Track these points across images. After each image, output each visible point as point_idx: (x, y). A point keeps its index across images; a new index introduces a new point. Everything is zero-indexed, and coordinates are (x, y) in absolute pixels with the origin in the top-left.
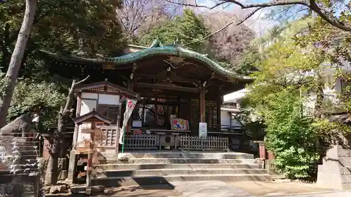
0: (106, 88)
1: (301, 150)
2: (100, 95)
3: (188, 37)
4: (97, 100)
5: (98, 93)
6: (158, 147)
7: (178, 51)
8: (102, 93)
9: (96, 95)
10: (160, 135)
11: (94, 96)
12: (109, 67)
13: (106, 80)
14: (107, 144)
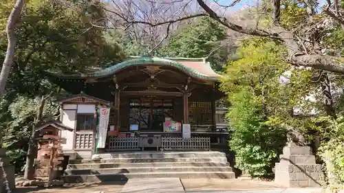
0: (83, 99)
1: (257, 148)
2: (79, 106)
3: (201, 41)
4: (76, 110)
5: (77, 104)
6: (141, 148)
7: (153, 61)
8: (81, 104)
9: (76, 105)
10: (143, 137)
11: (74, 106)
12: (93, 81)
13: (82, 92)
14: (85, 146)
